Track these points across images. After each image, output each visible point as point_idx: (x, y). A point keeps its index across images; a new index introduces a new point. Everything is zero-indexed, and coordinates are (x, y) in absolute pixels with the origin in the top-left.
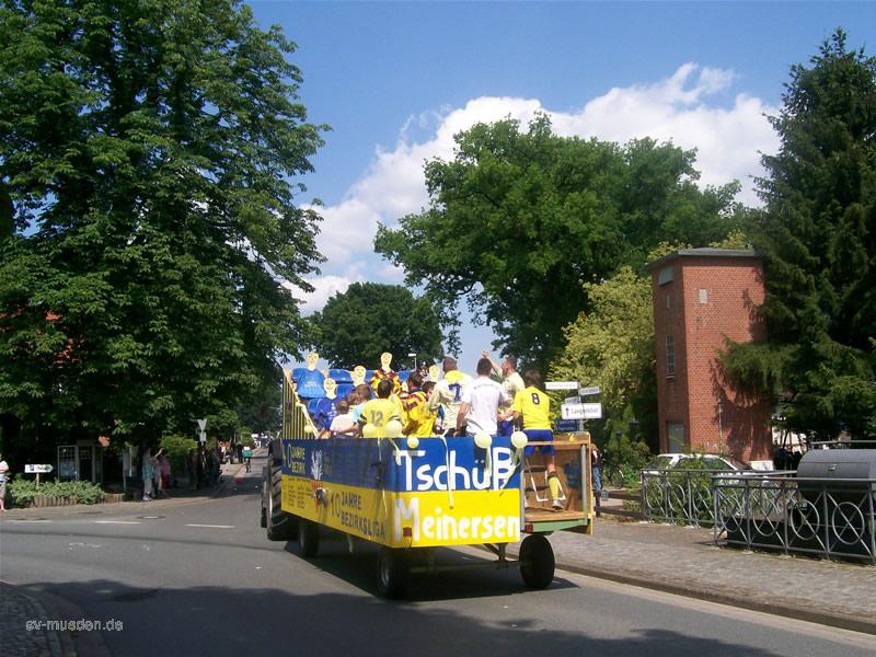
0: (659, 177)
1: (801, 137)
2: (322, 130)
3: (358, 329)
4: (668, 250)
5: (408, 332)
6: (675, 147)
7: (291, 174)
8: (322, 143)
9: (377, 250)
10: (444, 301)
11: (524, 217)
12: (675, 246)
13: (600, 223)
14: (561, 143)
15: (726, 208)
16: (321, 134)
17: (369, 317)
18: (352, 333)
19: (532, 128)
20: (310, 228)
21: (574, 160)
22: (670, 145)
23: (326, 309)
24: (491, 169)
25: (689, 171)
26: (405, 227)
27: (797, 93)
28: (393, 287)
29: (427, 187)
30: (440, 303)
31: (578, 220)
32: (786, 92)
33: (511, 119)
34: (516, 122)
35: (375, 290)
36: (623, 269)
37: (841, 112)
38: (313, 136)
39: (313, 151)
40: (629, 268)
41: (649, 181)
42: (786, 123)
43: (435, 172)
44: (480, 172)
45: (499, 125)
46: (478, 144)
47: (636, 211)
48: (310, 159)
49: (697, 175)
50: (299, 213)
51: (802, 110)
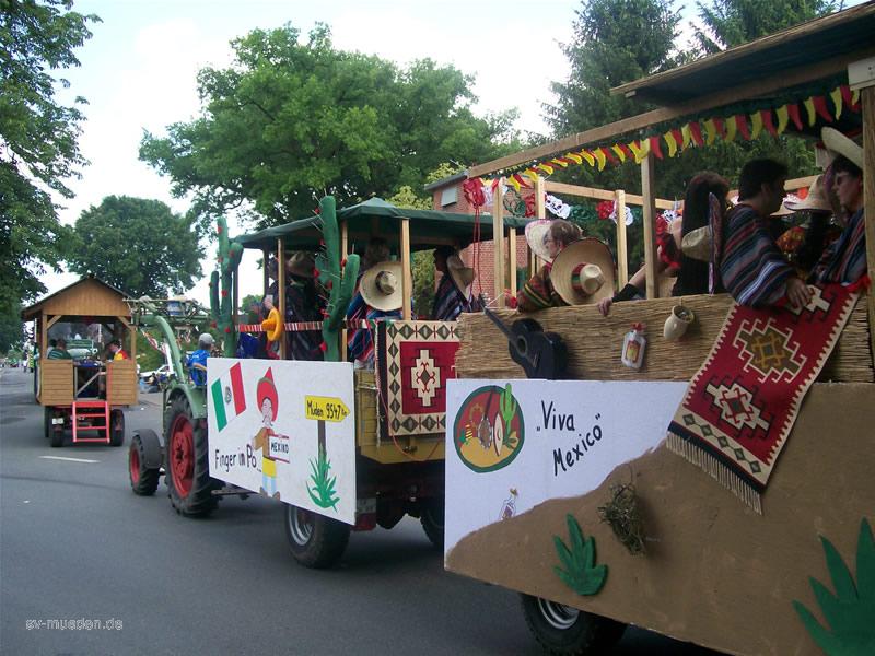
0: (440, 98)
1: (590, 64)
2: (89, 20)
3: (113, 244)
4: (447, 172)
5: (166, 249)
6: (456, 70)
7: (54, 65)
8: (90, 35)
9: (142, 157)
10: (211, 215)
11: (301, 130)
12: (456, 167)
13: (379, 141)
14: (342, 57)
15: (505, 134)
16: (88, 24)
17: (124, 231)
18: (106, 247)
19: (313, 38)
20: (72, 128)
21: (355, 75)
22: (451, 67)
23: (79, 221)
24: (268, 78)
25: (467, 94)
26: (172, 135)
27: (588, 21)
28: (151, 202)
29: (198, 93)
30: (208, 217)
31: (357, 136)
32: (577, 20)
33: (291, 27)
34: (295, 31)
35: (133, 204)
36: (403, 189)
37: (631, 43)
38: (80, 27)
39: (78, 42)
40: (408, 188)
41: (431, 101)
42: (575, 50)
43: (207, 77)
44: (256, 82)
45: (277, 32)
46: (255, 51)
47: (415, 131)
48: (76, 51)
49: (475, 99)
50: (59, 111)
51: (591, 39)
